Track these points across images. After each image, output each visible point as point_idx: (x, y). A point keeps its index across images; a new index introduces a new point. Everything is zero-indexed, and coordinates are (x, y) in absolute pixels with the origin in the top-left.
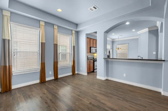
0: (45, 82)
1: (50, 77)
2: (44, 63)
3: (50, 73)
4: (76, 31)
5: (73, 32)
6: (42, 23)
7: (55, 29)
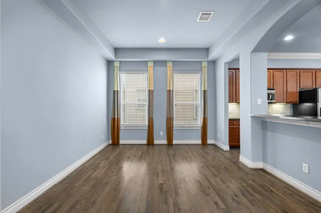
0: (153, 145)
1: (160, 140)
2: (152, 118)
3: (162, 133)
4: (209, 62)
5: (205, 64)
6: (151, 64)
7: (168, 68)
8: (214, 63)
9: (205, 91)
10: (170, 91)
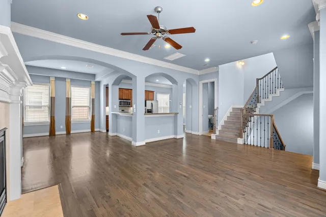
1: (61, 131)
2: (54, 117)
3: (62, 127)
4: (96, 82)
5: (93, 83)
6: (52, 79)
7: (67, 83)
8: (99, 83)
9: (93, 99)
10: (68, 98)
